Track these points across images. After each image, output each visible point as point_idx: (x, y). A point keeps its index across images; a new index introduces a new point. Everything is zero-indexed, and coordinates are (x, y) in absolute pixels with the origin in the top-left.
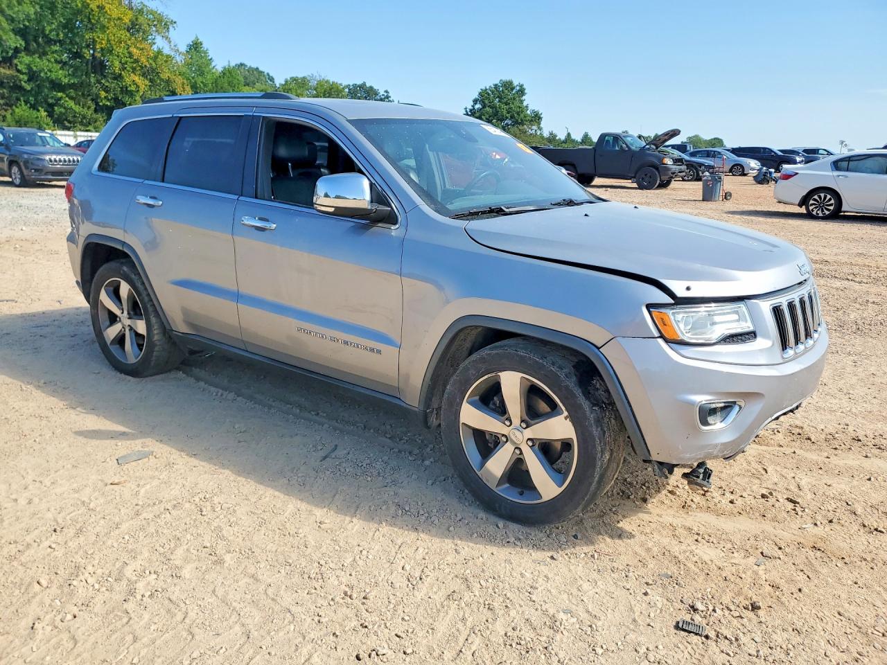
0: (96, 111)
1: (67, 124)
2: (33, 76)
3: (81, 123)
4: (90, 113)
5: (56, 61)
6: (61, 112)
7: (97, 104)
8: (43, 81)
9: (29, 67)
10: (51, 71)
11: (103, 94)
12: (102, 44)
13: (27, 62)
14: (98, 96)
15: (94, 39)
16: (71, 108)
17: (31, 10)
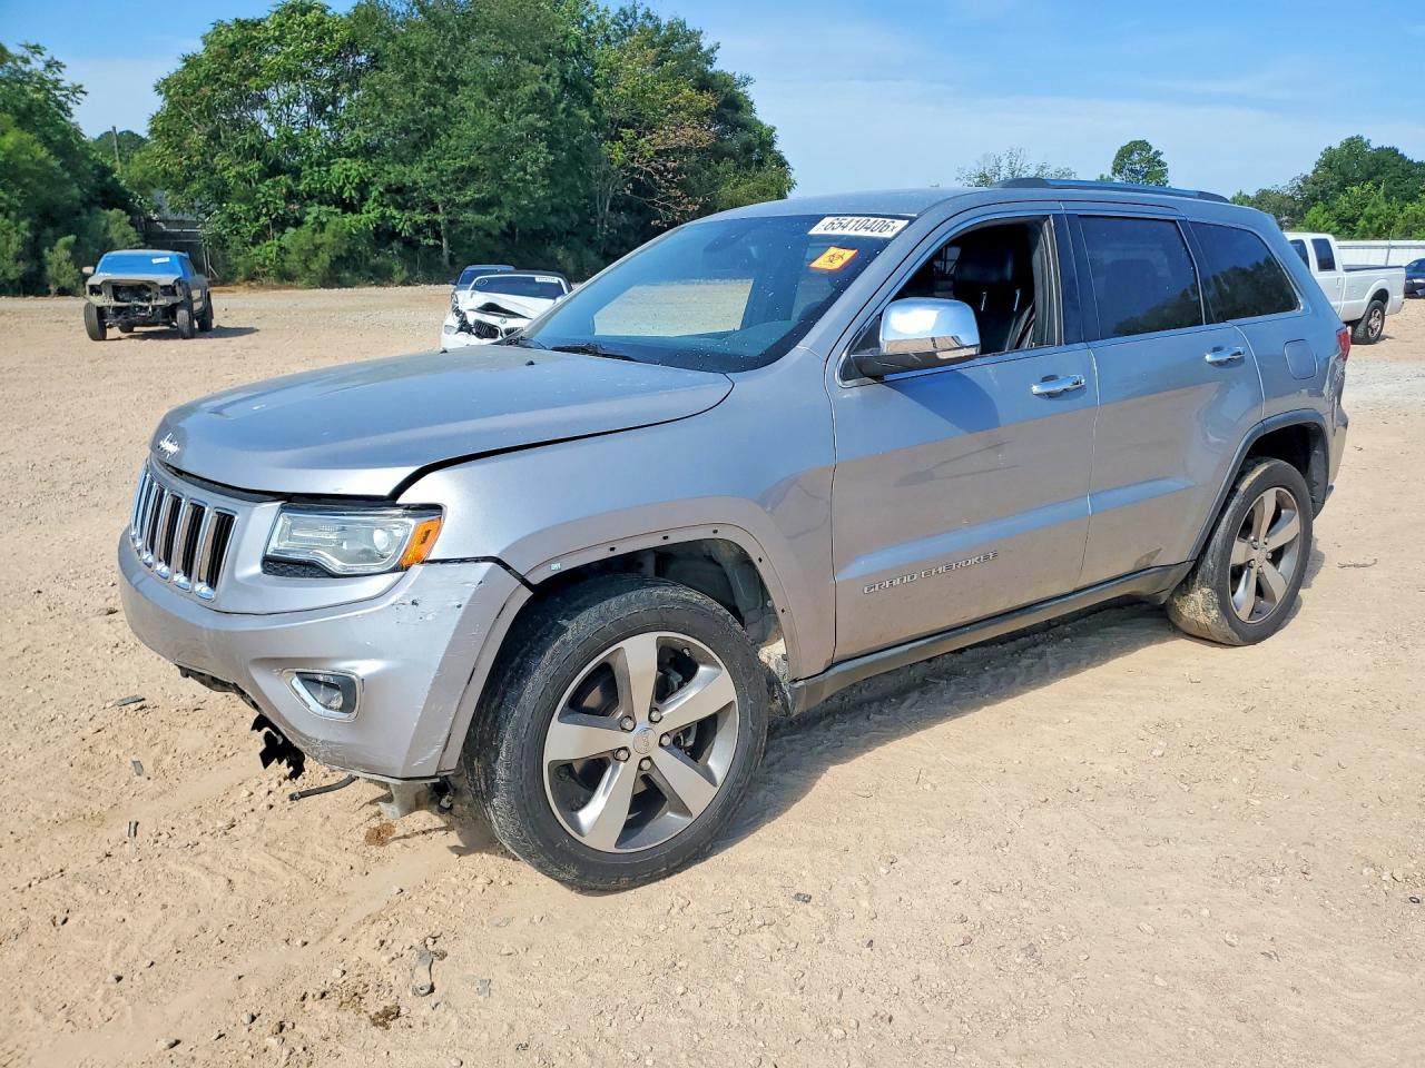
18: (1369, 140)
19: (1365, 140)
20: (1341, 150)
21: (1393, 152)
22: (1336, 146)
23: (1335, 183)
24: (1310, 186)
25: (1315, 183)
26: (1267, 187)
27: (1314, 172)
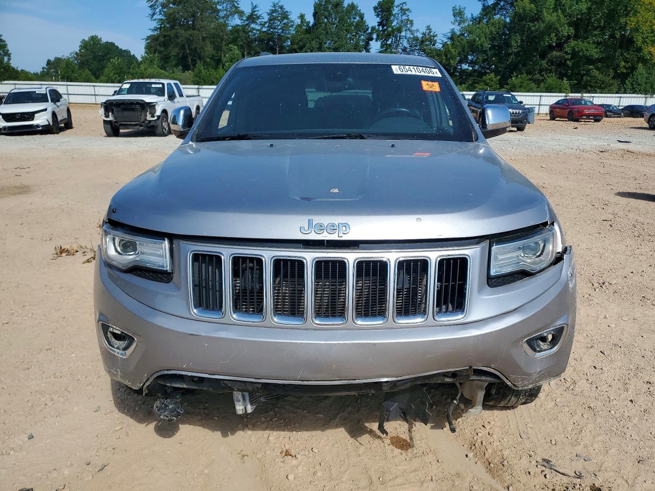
0: (614, 78)
1: (589, 89)
2: (574, 54)
3: (600, 88)
4: (607, 79)
5: (594, 43)
6: (587, 80)
7: (616, 72)
8: (581, 58)
9: (573, 49)
10: (587, 50)
11: (623, 64)
12: (632, 25)
13: (573, 45)
14: (618, 65)
15: (626, 22)
16: (595, 76)
17: (584, 7)
18: (101, 38)
19: (99, 38)
20: (90, 42)
21: (112, 44)
22: (87, 39)
23: (91, 57)
24: (79, 57)
25: (81, 56)
26: (59, 56)
27: (80, 50)
